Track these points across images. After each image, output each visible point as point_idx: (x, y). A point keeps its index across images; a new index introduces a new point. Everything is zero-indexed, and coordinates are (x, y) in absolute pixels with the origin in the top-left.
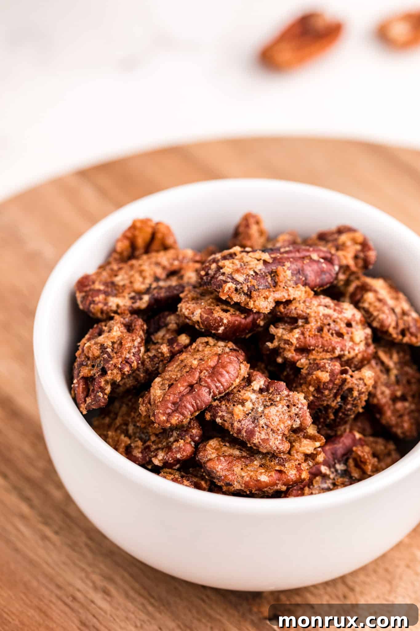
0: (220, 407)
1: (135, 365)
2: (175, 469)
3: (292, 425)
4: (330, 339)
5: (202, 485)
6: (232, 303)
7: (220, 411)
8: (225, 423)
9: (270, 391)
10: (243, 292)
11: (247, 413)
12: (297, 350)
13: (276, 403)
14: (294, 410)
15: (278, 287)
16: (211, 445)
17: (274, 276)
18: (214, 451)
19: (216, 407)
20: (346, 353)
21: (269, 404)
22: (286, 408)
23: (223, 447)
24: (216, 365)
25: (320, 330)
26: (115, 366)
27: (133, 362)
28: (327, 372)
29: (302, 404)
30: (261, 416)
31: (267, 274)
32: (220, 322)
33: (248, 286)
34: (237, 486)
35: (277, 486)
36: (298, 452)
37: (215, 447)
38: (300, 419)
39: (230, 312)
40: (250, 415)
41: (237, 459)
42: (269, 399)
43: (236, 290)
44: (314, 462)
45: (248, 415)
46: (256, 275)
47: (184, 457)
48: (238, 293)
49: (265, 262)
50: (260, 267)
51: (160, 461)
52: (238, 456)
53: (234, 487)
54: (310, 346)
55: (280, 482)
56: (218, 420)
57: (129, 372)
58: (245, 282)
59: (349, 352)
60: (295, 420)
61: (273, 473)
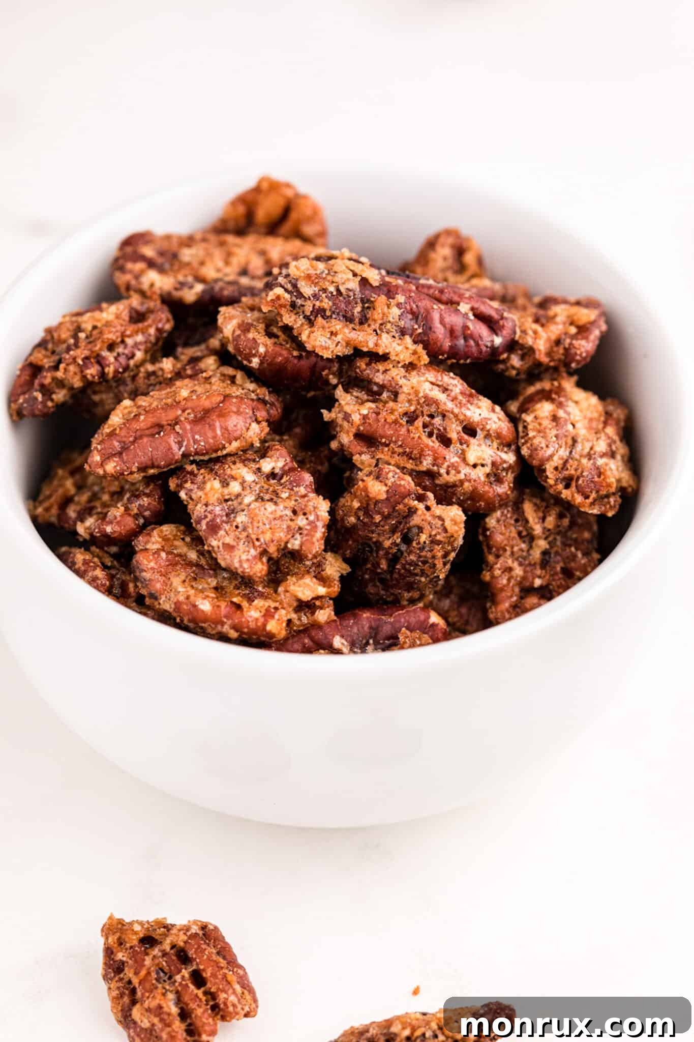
0: (195, 476)
1: (110, 370)
2: (107, 552)
3: (287, 543)
4: (419, 437)
5: (128, 589)
6: (280, 324)
7: (189, 482)
8: (190, 501)
9: (283, 481)
10: (303, 312)
11: (227, 497)
12: (359, 436)
13: (279, 501)
14: (301, 521)
15: (366, 325)
16: (162, 531)
17: (368, 308)
18: (160, 540)
19: (188, 473)
20: (443, 471)
21: (267, 497)
22: (289, 513)
23: (178, 540)
24: (213, 408)
25: (411, 418)
26: (74, 359)
27: (109, 366)
28: (386, 485)
29: (317, 517)
30: (243, 511)
31: (359, 301)
32: (254, 349)
33: (314, 305)
34: (166, 605)
35: (223, 625)
36: (287, 591)
37: (166, 535)
38: (302, 538)
39: (276, 340)
40: (230, 503)
41: (186, 564)
42: (274, 491)
43: (293, 305)
44: (310, 618)
45: (226, 501)
46: (337, 294)
47: (116, 535)
48: (295, 312)
49: (364, 282)
50: (354, 284)
51: (86, 529)
52: (191, 562)
53: (159, 604)
54: (382, 437)
55: (229, 622)
56: (183, 495)
57: (94, 377)
58: (312, 299)
59: (448, 473)
60: (293, 536)
61: (223, 605)
